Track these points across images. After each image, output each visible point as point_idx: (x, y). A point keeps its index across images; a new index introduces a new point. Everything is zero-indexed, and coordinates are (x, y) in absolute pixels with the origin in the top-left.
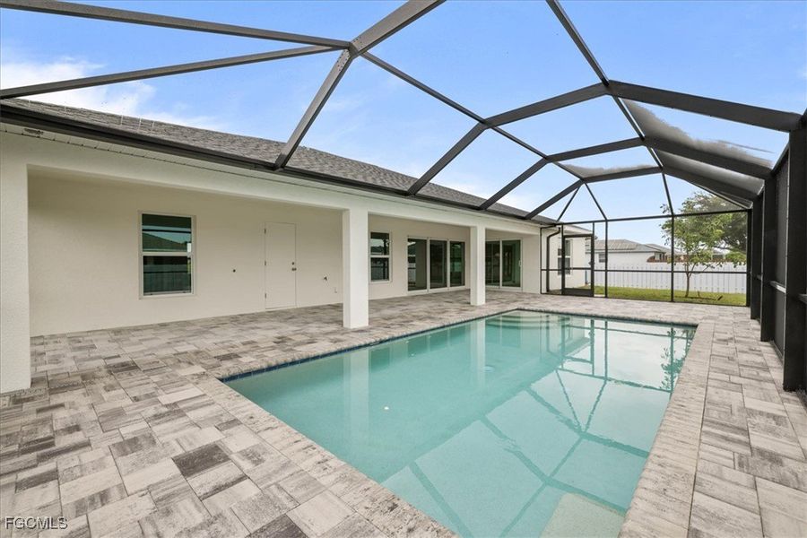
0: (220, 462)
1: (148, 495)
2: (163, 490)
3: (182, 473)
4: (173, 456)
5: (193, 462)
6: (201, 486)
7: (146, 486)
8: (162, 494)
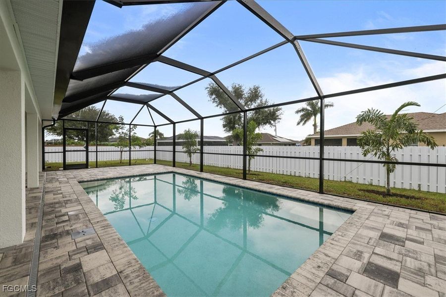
0: (375, 265)
1: (426, 283)
2: (416, 278)
3: (399, 278)
4: (395, 290)
5: (388, 276)
6: (396, 265)
7: (425, 288)
8: (418, 277)
